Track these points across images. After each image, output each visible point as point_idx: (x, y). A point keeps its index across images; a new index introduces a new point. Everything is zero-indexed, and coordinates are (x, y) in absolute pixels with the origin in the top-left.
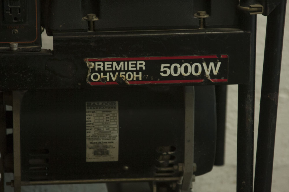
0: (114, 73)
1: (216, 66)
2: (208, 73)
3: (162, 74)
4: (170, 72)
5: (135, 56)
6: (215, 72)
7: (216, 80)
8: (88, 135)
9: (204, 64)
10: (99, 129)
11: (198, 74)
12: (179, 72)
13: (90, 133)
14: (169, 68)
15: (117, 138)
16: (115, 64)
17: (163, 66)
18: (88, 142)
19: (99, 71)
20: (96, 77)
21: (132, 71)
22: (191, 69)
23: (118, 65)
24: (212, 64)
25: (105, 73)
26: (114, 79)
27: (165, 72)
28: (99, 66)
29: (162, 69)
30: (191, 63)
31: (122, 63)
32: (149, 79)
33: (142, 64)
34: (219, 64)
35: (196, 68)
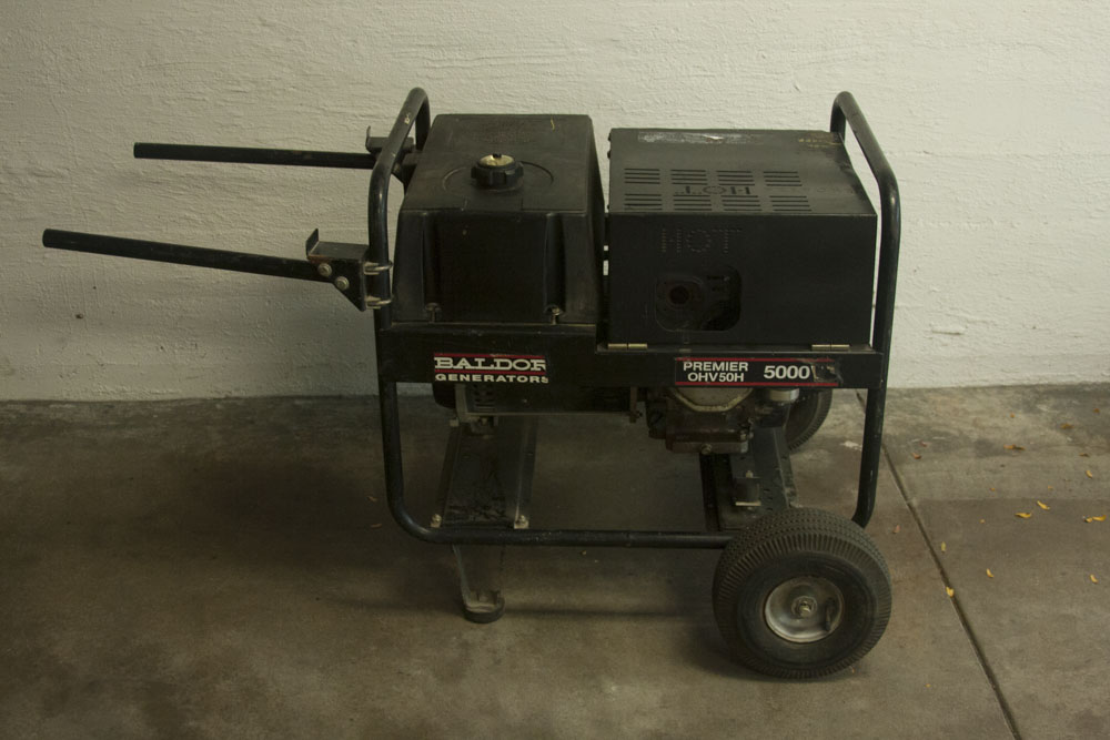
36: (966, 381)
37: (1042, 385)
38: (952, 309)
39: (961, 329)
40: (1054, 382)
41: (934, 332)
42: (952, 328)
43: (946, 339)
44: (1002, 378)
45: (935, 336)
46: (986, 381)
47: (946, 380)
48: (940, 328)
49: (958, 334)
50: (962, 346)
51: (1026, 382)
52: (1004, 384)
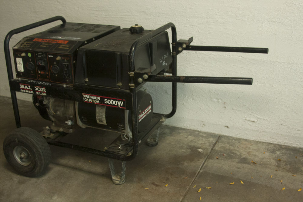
0: (91, 99)
1: (121, 103)
2: (119, 105)
3: (105, 102)
4: (108, 102)
5: (97, 95)
6: (122, 105)
7: (122, 107)
8: (96, 115)
9: (118, 101)
10: (99, 114)
11: (116, 104)
12: (110, 103)
13: (97, 115)
14: (107, 101)
15: (105, 118)
16: (91, 96)
17: (105, 100)
18: (97, 117)
19: (87, 98)
20: (86, 100)
21: (96, 100)
22: (114, 102)
23: (92, 97)
24: (120, 102)
25: (88, 99)
26: (91, 101)
27: (106, 102)
28: (86, 96)
29: (105, 101)
30: (114, 100)
31: (93, 97)
32: (101, 103)
33: (99, 98)
34: (123, 102)
35: (116, 102)
36: (258, 139)
37: (285, 146)
38: (252, 113)
39: (256, 120)
40: (290, 146)
41: (246, 120)
42: (252, 119)
43: (250, 123)
44: (271, 140)
45: (246, 121)
46: (265, 140)
47: (251, 137)
48: (247, 119)
49: (254, 122)
50: (256, 126)
51: (279, 143)
52: (271, 142)
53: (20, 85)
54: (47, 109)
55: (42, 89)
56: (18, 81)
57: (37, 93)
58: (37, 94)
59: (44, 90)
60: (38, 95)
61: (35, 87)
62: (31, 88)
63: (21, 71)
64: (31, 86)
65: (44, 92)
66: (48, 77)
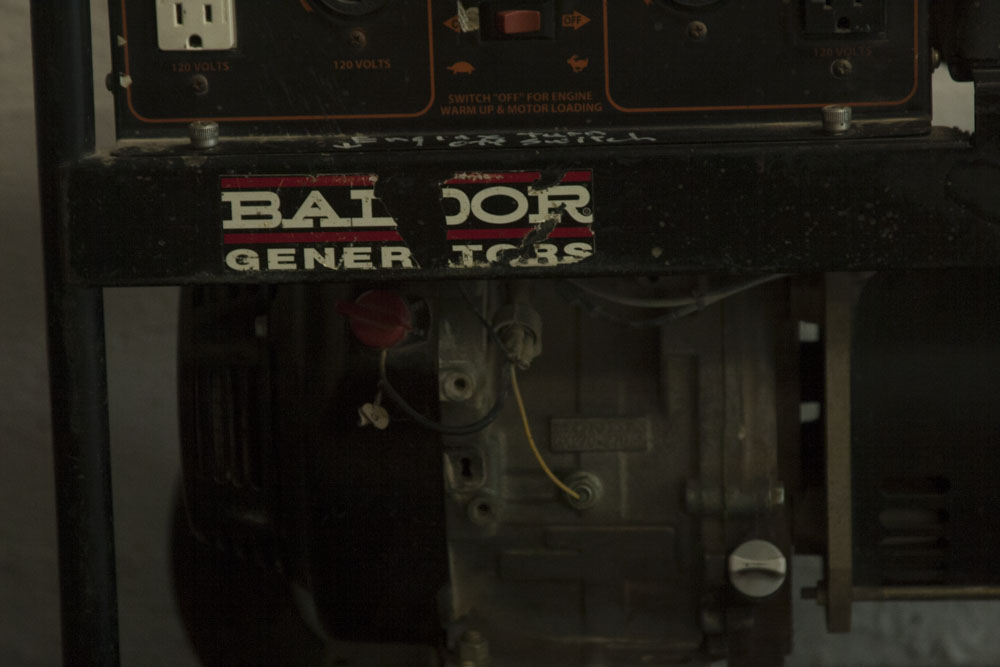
53: (226, 197)
54: (450, 471)
55: (543, 197)
56: (192, 162)
57: (467, 251)
58: (469, 262)
59: (571, 207)
60: (472, 276)
61: (449, 193)
62: (377, 212)
63: (209, 44)
64: (379, 189)
65: (564, 231)
66: (578, 64)
